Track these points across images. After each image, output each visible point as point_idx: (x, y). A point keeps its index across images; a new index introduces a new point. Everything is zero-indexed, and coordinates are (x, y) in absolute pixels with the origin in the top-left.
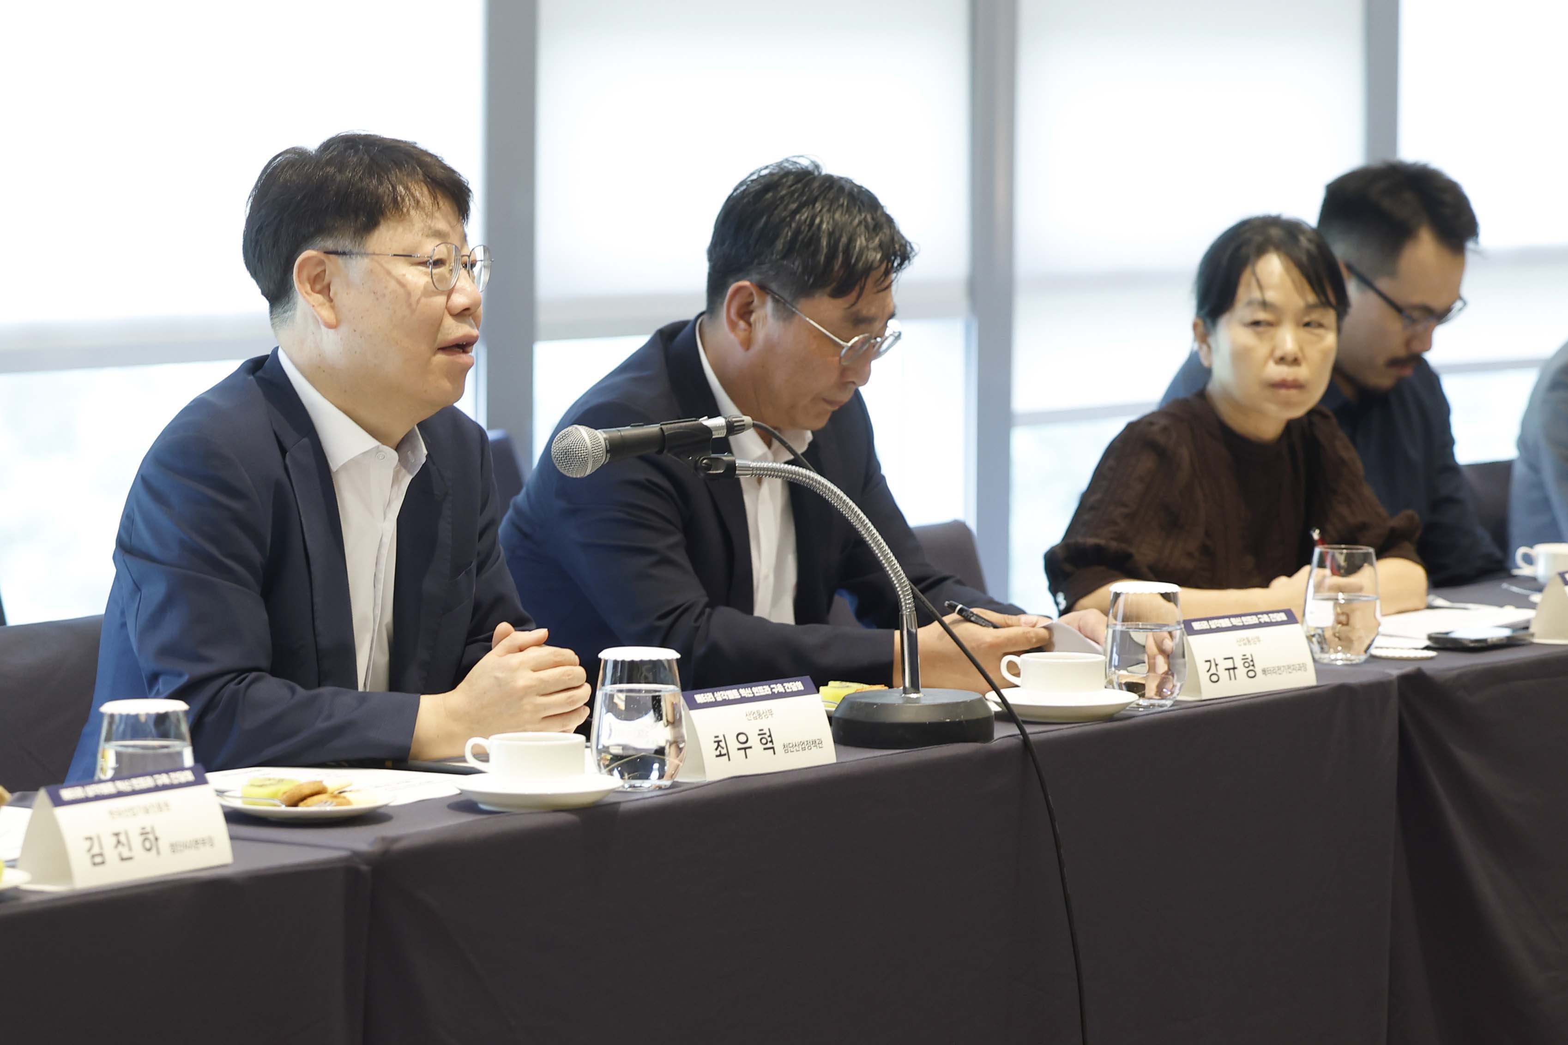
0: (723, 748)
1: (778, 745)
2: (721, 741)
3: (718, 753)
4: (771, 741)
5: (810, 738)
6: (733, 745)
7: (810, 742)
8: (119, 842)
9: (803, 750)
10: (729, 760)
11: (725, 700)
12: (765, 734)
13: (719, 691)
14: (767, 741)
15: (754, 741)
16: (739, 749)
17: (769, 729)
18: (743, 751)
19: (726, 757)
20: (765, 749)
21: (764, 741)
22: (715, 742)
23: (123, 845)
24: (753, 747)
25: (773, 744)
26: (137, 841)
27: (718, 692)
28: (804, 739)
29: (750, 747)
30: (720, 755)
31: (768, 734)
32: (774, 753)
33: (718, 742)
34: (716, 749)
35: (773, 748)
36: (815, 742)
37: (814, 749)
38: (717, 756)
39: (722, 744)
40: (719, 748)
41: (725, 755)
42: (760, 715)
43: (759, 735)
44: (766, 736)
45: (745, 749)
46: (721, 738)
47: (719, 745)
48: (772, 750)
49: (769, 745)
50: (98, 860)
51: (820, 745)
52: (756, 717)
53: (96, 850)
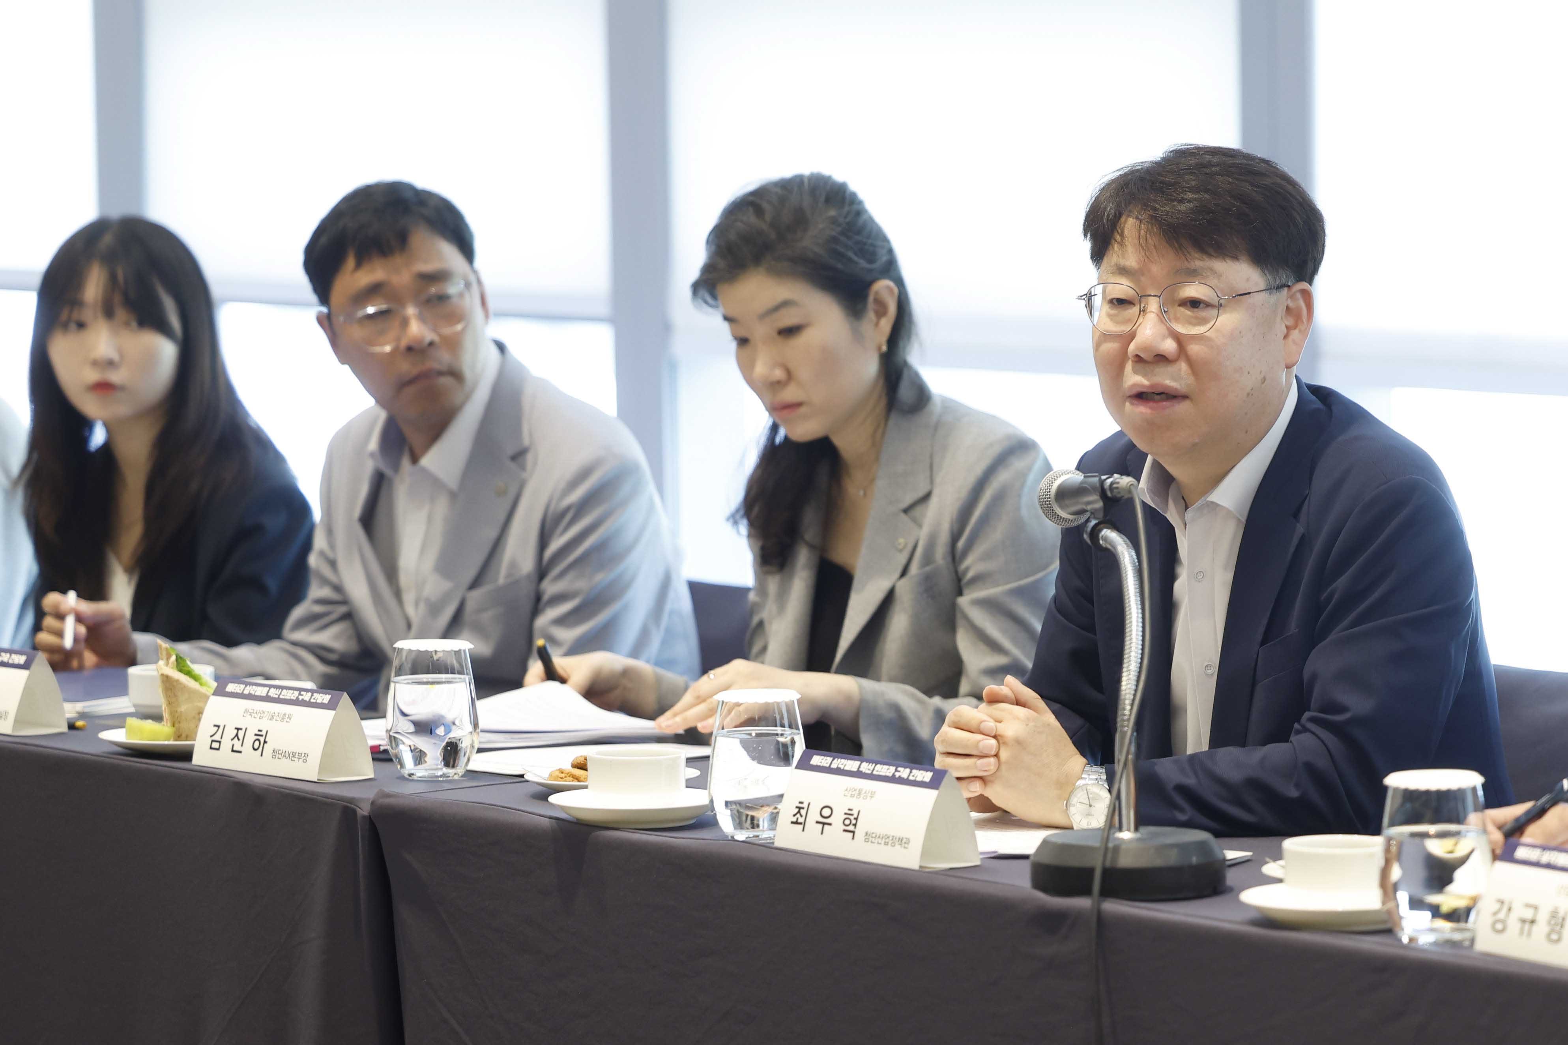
0: (801, 816)
1: (860, 831)
2: (803, 808)
3: (794, 820)
4: (855, 825)
5: (898, 834)
6: (814, 815)
7: (896, 839)
8: (237, 735)
9: (885, 844)
10: (803, 830)
11: (840, 768)
12: (852, 815)
13: (841, 759)
14: (851, 822)
15: (837, 819)
16: (817, 822)
17: (859, 812)
18: (821, 826)
19: (801, 827)
20: (845, 831)
21: (847, 822)
22: (797, 807)
23: (239, 739)
24: (833, 825)
25: (855, 828)
26: (250, 738)
27: (839, 759)
28: (891, 833)
29: (830, 824)
30: (796, 823)
31: (855, 816)
32: (853, 838)
33: (800, 808)
34: (794, 815)
35: (853, 832)
36: (902, 840)
37: (897, 847)
38: (792, 823)
39: (803, 812)
40: (798, 815)
41: (801, 823)
42: (859, 794)
43: (846, 814)
44: (852, 818)
45: (824, 824)
46: (805, 805)
47: (799, 812)
48: (852, 834)
49: (851, 828)
50: (215, 745)
51: (906, 845)
52: (854, 795)
53: (217, 737)
